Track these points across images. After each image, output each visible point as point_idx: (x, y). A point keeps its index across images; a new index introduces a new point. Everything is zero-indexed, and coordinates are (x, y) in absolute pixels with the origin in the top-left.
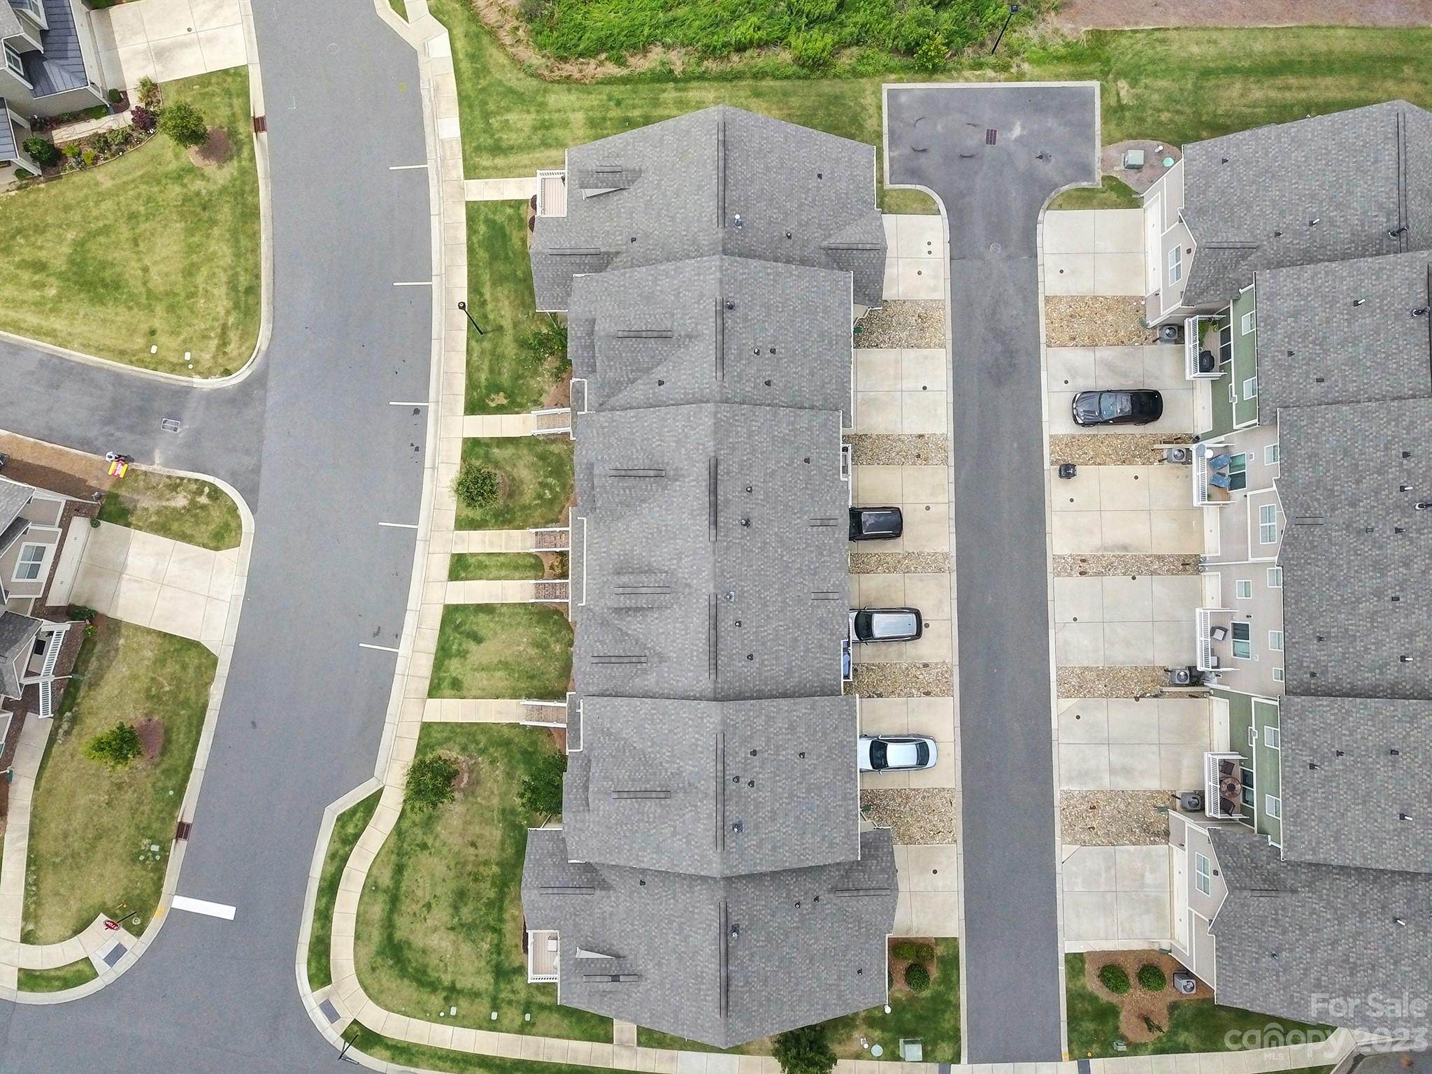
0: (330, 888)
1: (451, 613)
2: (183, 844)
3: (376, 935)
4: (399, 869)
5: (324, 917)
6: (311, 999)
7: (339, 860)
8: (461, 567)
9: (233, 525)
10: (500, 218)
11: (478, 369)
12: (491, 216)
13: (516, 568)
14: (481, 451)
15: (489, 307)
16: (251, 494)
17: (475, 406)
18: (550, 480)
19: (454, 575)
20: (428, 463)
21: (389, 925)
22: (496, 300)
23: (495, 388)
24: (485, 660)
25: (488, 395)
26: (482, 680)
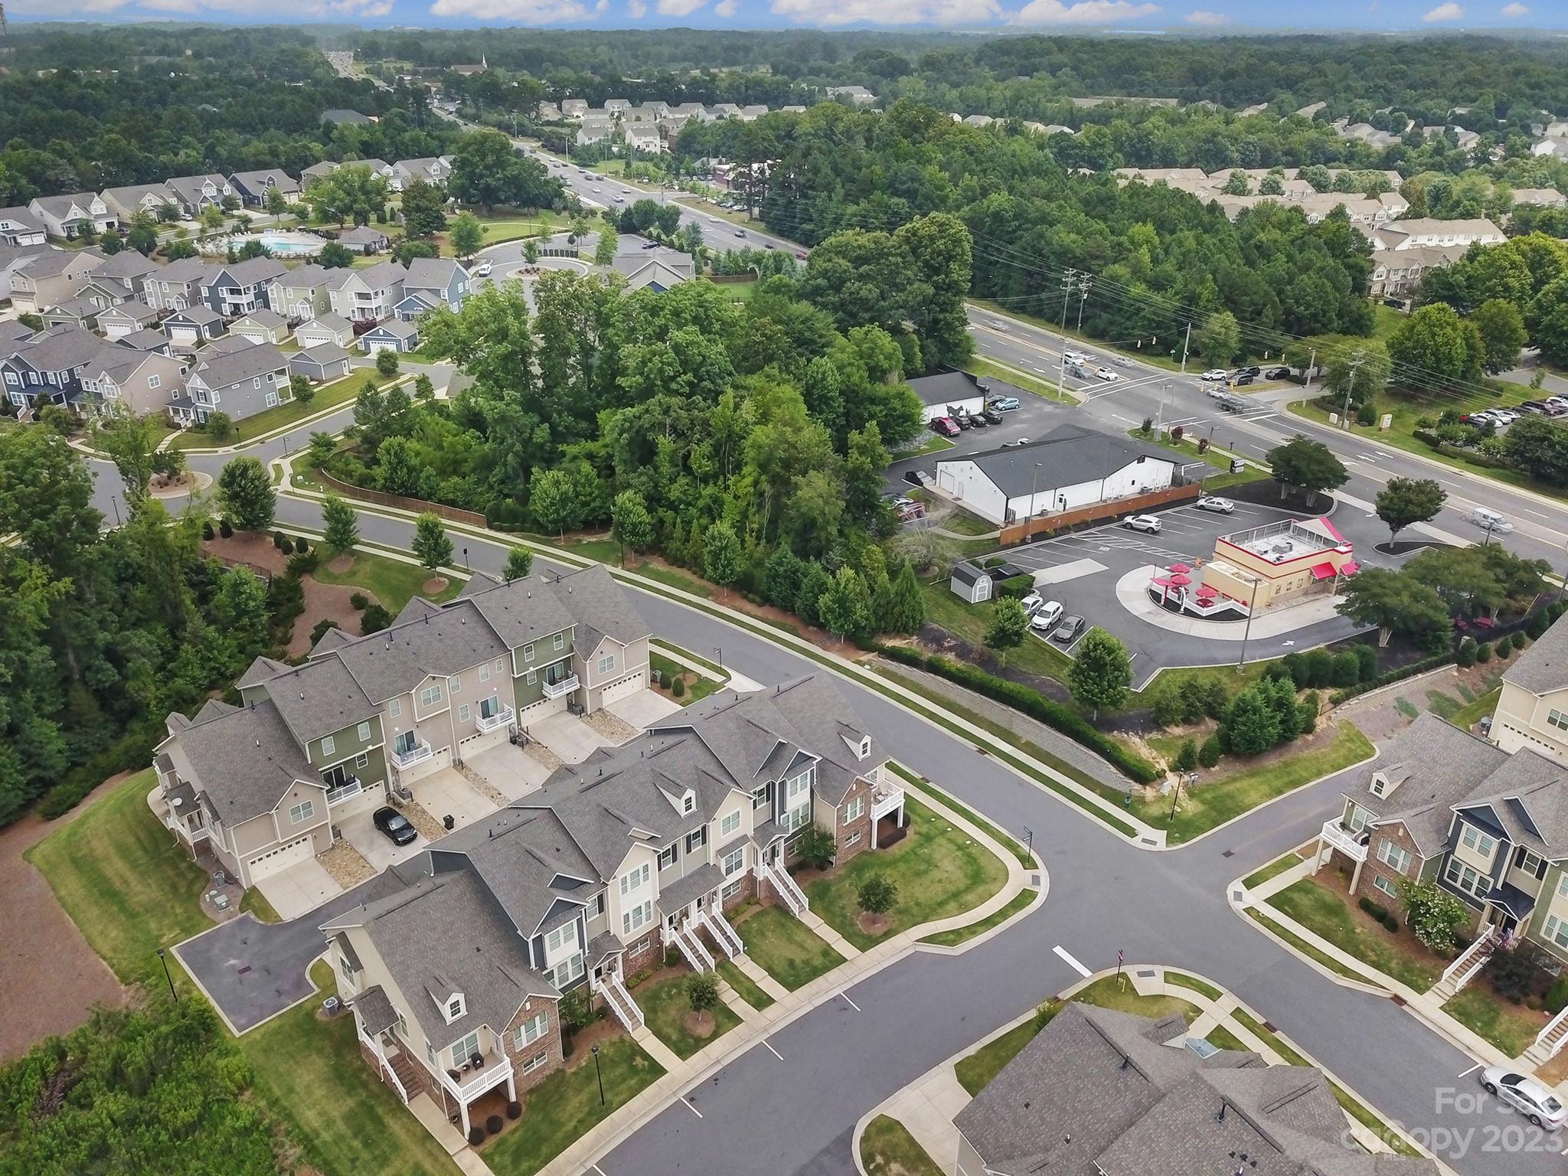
0: (989, 922)
1: (791, 987)
2: (1060, 996)
3: (981, 889)
4: (941, 904)
5: (1003, 914)
6: (1043, 891)
7: (972, 930)
8: (761, 1001)
9: (873, 1129)
10: (507, 1160)
11: (630, 1088)
12: (510, 1167)
13: (733, 975)
14: (682, 1046)
15: (580, 1116)
16: (845, 1140)
17: (657, 1070)
18: (664, 996)
19: (771, 1001)
20: (719, 1067)
21: (968, 889)
22: (571, 1116)
23: (634, 1070)
24: (799, 950)
25: (643, 1070)
26: (809, 943)
